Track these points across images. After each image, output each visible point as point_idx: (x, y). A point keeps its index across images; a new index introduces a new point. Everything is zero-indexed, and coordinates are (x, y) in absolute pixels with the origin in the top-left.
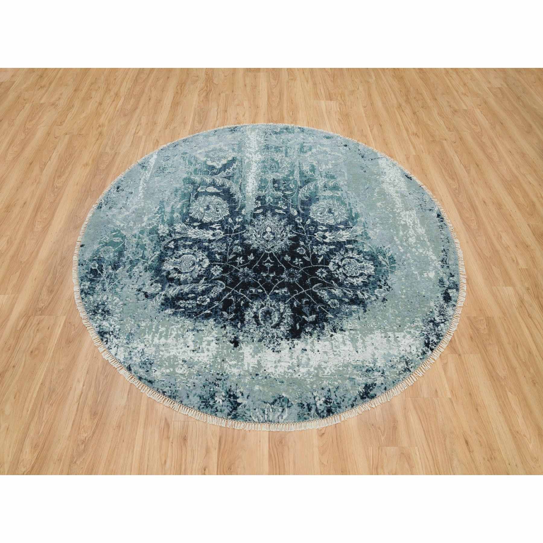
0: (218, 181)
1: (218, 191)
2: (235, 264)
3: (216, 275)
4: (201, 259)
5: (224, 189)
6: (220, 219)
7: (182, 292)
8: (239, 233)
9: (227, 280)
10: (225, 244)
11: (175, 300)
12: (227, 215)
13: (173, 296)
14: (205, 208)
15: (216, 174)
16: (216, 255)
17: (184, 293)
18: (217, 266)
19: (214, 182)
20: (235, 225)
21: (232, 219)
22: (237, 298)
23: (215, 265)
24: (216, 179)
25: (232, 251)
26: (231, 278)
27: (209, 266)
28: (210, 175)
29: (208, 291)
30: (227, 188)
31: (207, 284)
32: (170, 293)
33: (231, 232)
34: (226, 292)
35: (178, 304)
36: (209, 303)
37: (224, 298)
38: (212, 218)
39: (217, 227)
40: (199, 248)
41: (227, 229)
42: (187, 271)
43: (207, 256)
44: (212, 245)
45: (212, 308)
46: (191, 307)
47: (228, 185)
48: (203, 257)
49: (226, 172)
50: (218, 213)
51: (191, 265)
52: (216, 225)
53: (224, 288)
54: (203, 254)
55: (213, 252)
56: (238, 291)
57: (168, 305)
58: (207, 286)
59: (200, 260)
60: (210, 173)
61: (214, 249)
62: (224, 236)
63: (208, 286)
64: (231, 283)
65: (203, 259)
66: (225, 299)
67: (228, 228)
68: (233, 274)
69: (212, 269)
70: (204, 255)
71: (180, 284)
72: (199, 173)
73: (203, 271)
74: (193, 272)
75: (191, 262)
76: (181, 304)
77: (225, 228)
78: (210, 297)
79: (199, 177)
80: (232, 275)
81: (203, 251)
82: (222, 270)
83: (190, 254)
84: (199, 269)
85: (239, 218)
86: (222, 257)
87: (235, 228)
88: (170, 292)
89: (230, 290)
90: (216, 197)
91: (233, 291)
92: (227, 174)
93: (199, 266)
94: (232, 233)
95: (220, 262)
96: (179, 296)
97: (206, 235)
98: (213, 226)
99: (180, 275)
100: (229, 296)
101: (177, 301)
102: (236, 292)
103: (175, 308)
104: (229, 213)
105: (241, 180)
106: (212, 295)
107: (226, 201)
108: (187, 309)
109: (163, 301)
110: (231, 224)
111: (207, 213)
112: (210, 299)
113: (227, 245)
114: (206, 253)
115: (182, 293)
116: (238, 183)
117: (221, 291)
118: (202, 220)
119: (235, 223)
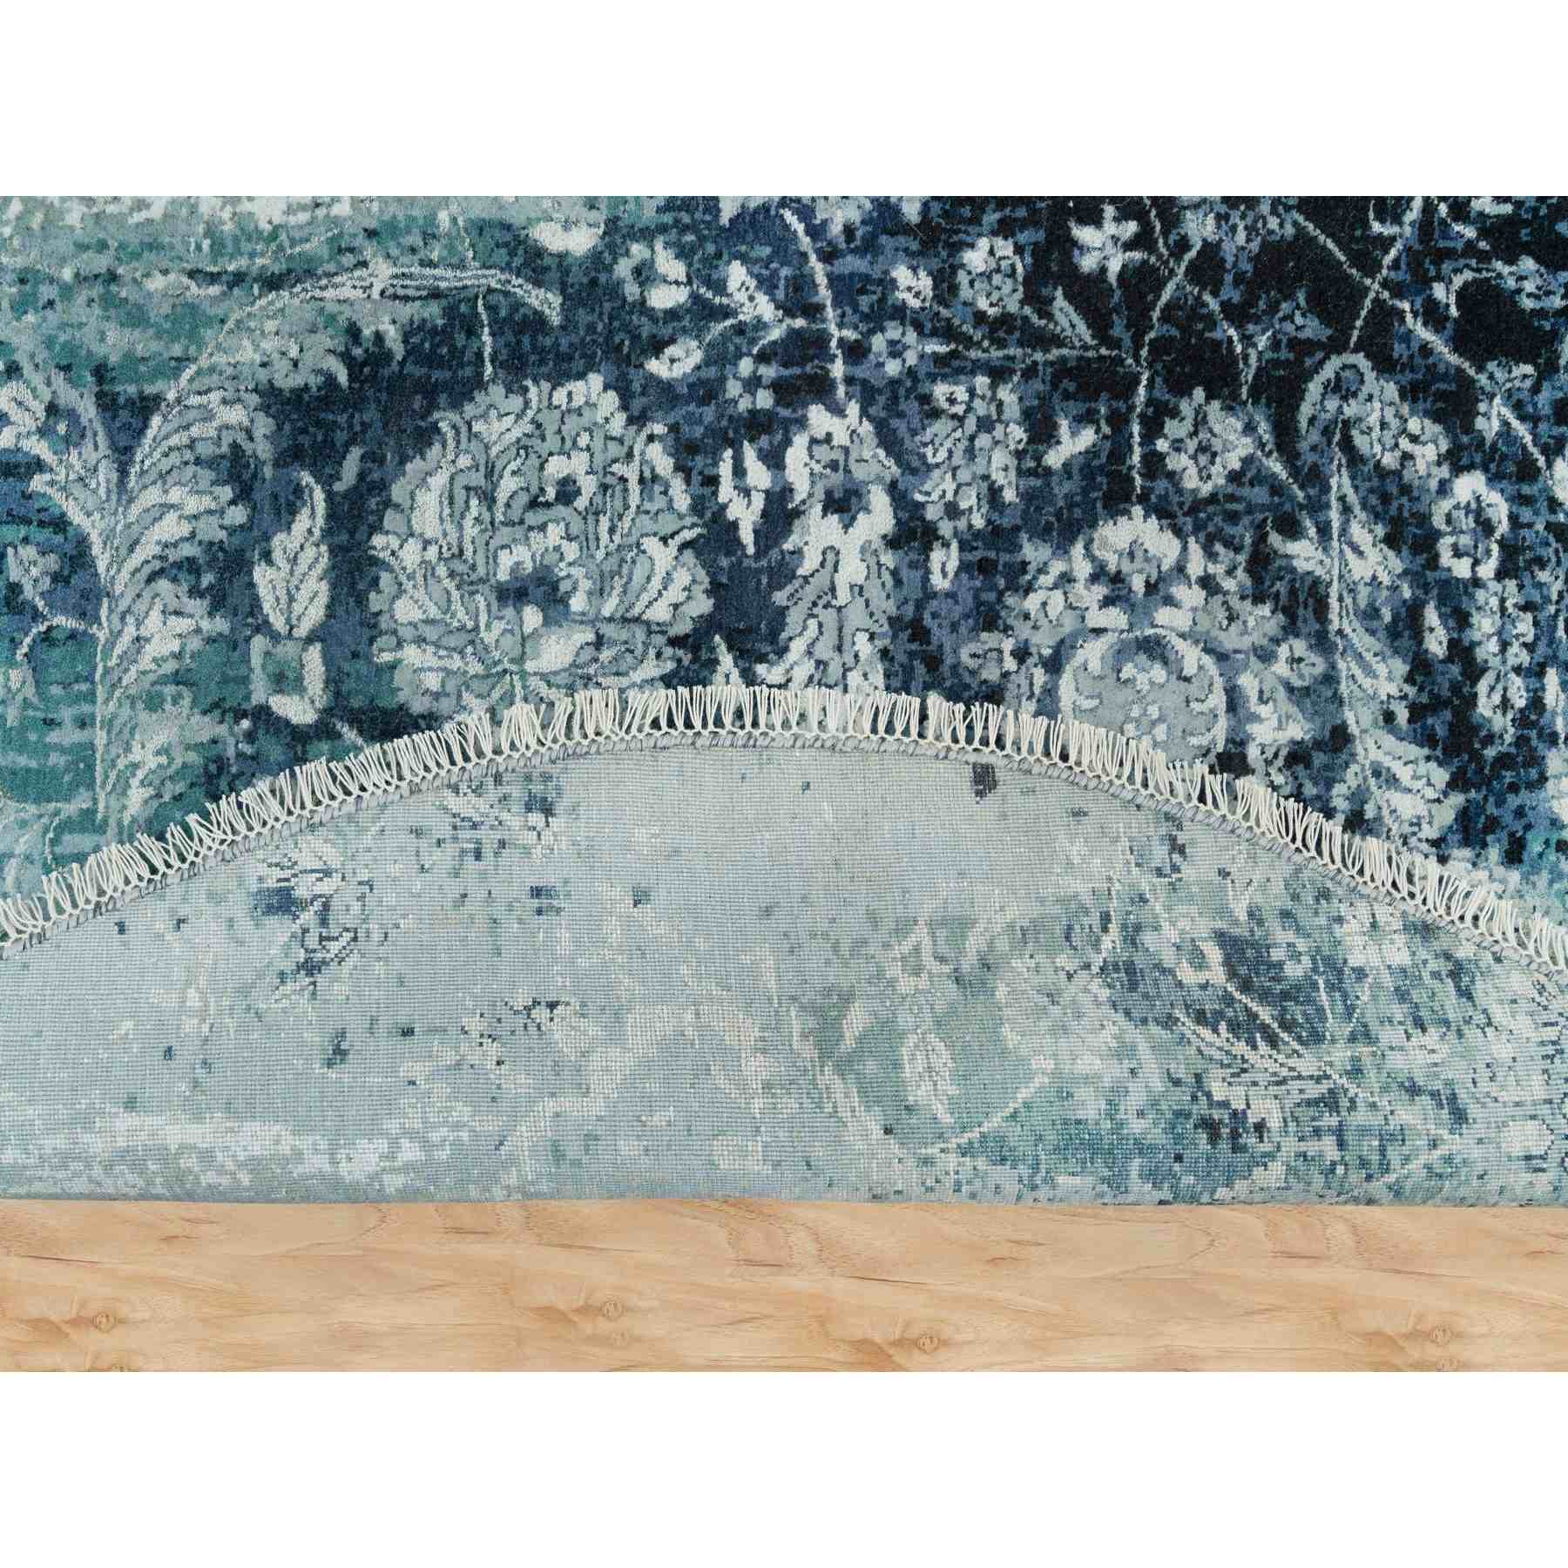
0: (171, 528)
1: (311, 519)
2: (1141, 281)
3: (1245, 446)
4: (1100, 591)
5: (290, 456)
6: (662, 462)
7: (1402, 715)
8: (819, 270)
9: (1294, 343)
10: (940, 391)
11: (1476, 757)
12: (612, 398)
13: (1441, 776)
14: (532, 617)
15: (77, 558)
16: (1055, 459)
17: (1411, 691)
18: (1162, 445)
19: (191, 566)
20: (726, 312)
21: (657, 347)
22: (1449, 254)
23: (1154, 462)
24: (147, 550)
25: (1005, 320)
26: (1273, 308)
27: (1162, 511)
28: (92, 617)
29: (1385, 499)
30: (264, 426)
31: (1334, 515)
32: (1422, 809)
33: (805, 347)
34: (1399, 349)
35: (1502, 723)
36: (1493, 479)
37: (1454, 359)
38: (652, 545)
39: (759, 476)
40: (989, 619)
41: (777, 387)
42: (1218, 700)
43: (1062, 549)
44: (952, 511)
45: (1535, 452)
46: (1529, 617)
47: (236, 415)
48: (1083, 569)
49: (39, 448)
50: (588, 485)
51: (1158, 673)
52: (726, 491)
53: (1360, 360)
54: (1046, 580)
55: (1028, 496)
56: (1386, 243)
57: (1520, 812)
58: (1346, 510)
59: (1107, 602)
60: (64, 622)
61: (994, 493)
62: (853, 409)
63: (1352, 498)
64: (1317, 305)
65: (1094, 578)
66: (1458, 345)
67: (769, 372)
68: (1232, 294)
69: (1191, 481)
70: (1057, 567)
71: (1338, 740)
72: (68, 735)
73: (1211, 556)
74: (1230, 640)
75: (1128, 671)
76: (1505, 704)
77: (764, 399)
78: (1444, 472)
79: (124, 737)
80: (1250, 301)
81: (1019, 579)
82: (1199, 394)
83: (1050, 692)
84: (1190, 596)
85: (643, 271)
86: (1076, 408)
87: (765, 308)
88: (1407, 806)
89: (1384, 317)
90: (391, 519)
91: (1385, 284)
92: (76, 436)
93: (1169, 601)
94: (821, 340)
95: (1119, 421)
96: (1441, 732)
97: (852, 570)
98: (746, 515)
99: (1253, 753)
100: (1433, 314)
101: (1490, 739)
102: (1395, 265)
103: (1541, 748)
104: (596, 380)
105: (157, 283)
106: (1426, 454)
107: (446, 420)
108: (1542, 649)
109: (1494, 853)
110: (720, 357)
111: (601, 592)
112: (1458, 470)
113: (946, 367)
114: (1032, 552)
115: (1416, 712)
116: (193, 308)
117: (1391, 390)
118: (683, 627)
119: (702, 312)
